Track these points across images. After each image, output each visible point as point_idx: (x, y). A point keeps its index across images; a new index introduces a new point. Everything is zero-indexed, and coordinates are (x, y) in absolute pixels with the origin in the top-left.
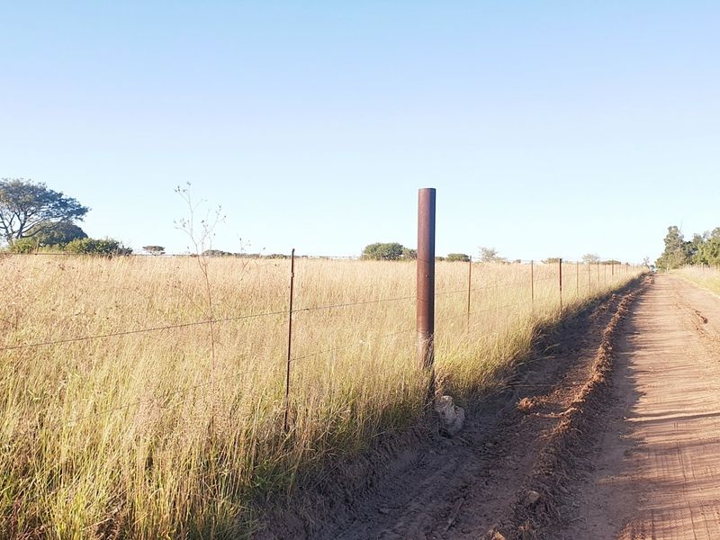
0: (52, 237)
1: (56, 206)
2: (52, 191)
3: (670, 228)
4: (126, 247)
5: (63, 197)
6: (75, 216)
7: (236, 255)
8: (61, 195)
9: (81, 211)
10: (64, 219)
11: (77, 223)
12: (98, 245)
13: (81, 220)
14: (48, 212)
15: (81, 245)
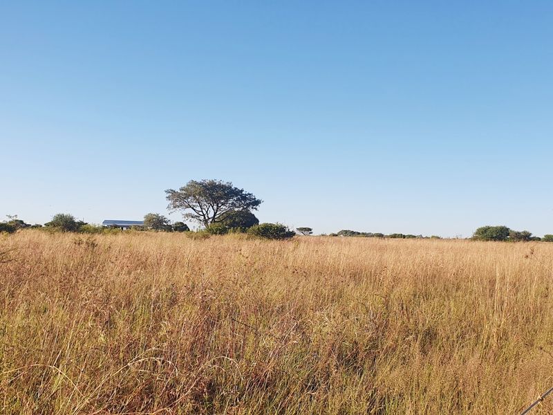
0: (234, 222)
1: (238, 199)
2: (236, 188)
4: (291, 230)
5: (244, 193)
6: (251, 206)
7: (363, 234)
8: (242, 191)
9: (257, 203)
10: (244, 208)
11: (253, 212)
12: (271, 229)
13: (256, 209)
14: (233, 203)
15: (258, 229)
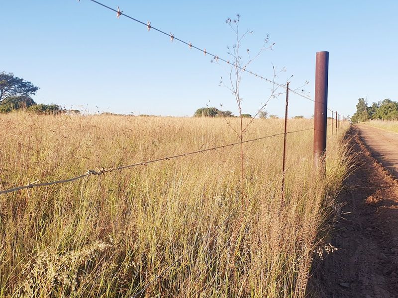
1: (19, 86)
2: (17, 78)
3: (359, 100)
4: (63, 109)
6: (30, 92)
8: (22, 80)
9: (34, 89)
10: (24, 94)
11: (32, 96)
13: (34, 94)
14: (15, 90)
15: (37, 108)
